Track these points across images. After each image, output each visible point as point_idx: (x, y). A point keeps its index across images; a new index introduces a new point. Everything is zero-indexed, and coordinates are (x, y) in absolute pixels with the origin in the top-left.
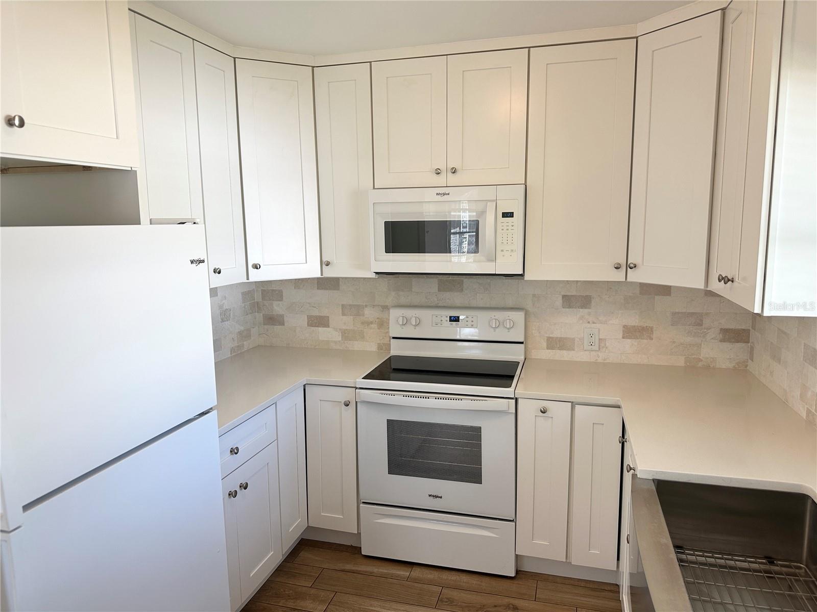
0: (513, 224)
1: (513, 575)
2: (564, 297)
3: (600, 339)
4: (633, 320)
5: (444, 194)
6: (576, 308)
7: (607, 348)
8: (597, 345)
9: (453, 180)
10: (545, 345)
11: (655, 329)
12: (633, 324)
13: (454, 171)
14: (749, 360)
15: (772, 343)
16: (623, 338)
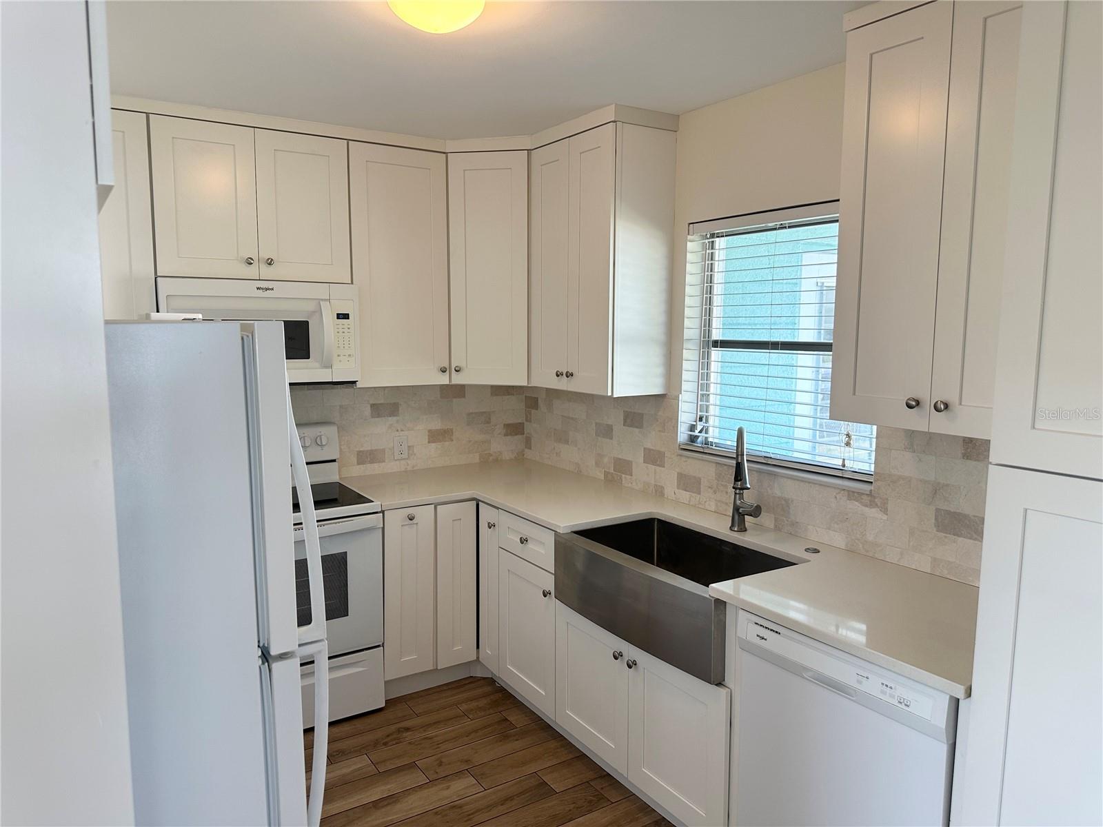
0: (349, 326)
1: (383, 705)
2: (373, 406)
3: (409, 447)
4: (437, 424)
5: (267, 289)
6: (384, 416)
7: (415, 455)
8: (406, 454)
9: (266, 272)
10: (355, 460)
11: (454, 430)
12: (437, 428)
13: (270, 262)
14: (526, 450)
15: (555, 429)
16: (429, 442)
